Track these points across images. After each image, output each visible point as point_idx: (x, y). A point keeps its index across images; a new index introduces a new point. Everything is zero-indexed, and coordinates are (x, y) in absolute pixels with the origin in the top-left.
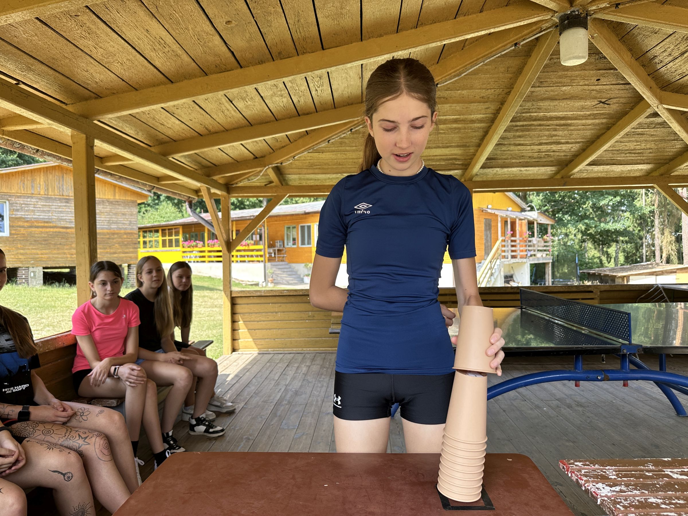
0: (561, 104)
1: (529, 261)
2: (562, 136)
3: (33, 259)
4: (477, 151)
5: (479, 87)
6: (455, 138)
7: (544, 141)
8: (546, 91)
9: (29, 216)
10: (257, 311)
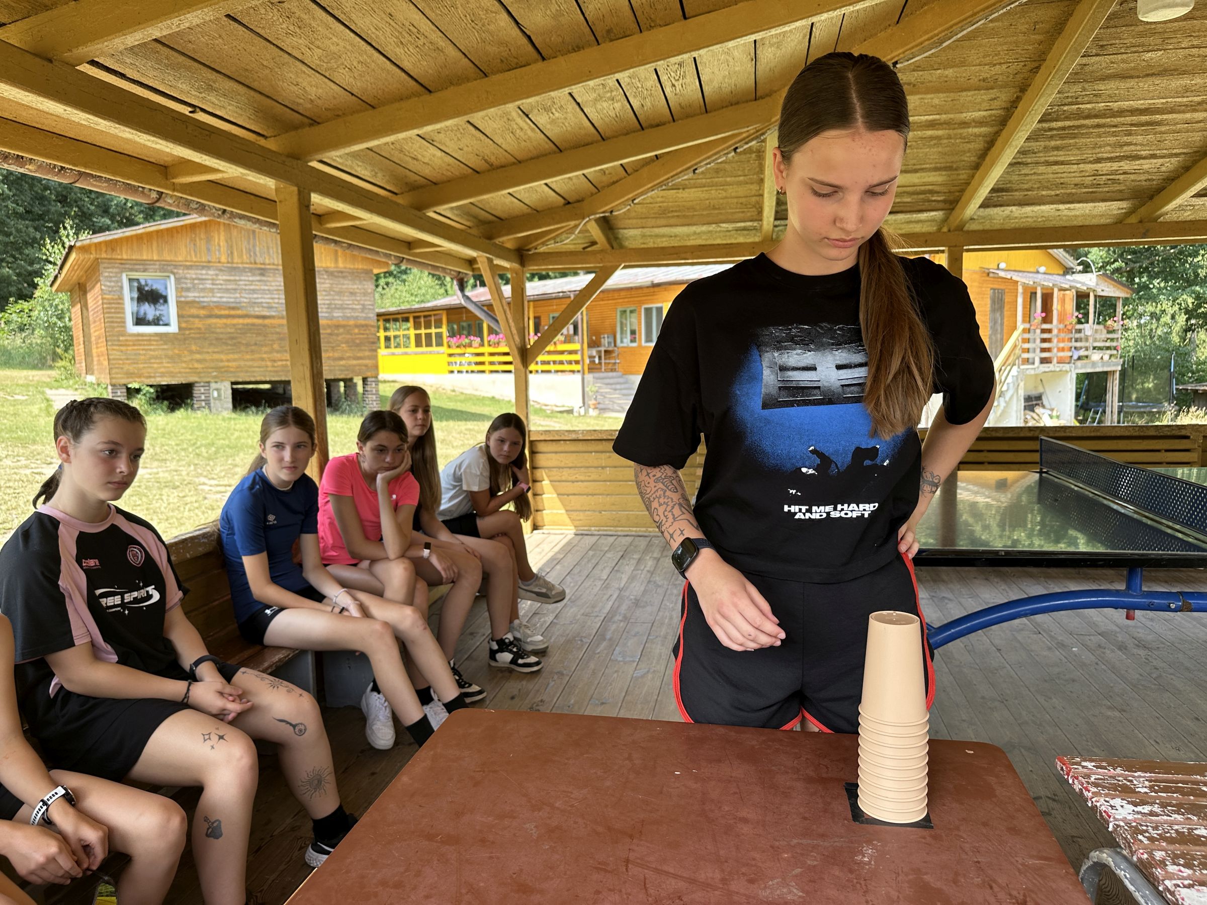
0: (1141, 84)
1: (1075, 368)
2: (1141, 145)
3: (217, 369)
4: (973, 177)
5: (978, 61)
6: (932, 154)
7: (1105, 155)
8: (1112, 63)
9: (205, 299)
10: (571, 465)
